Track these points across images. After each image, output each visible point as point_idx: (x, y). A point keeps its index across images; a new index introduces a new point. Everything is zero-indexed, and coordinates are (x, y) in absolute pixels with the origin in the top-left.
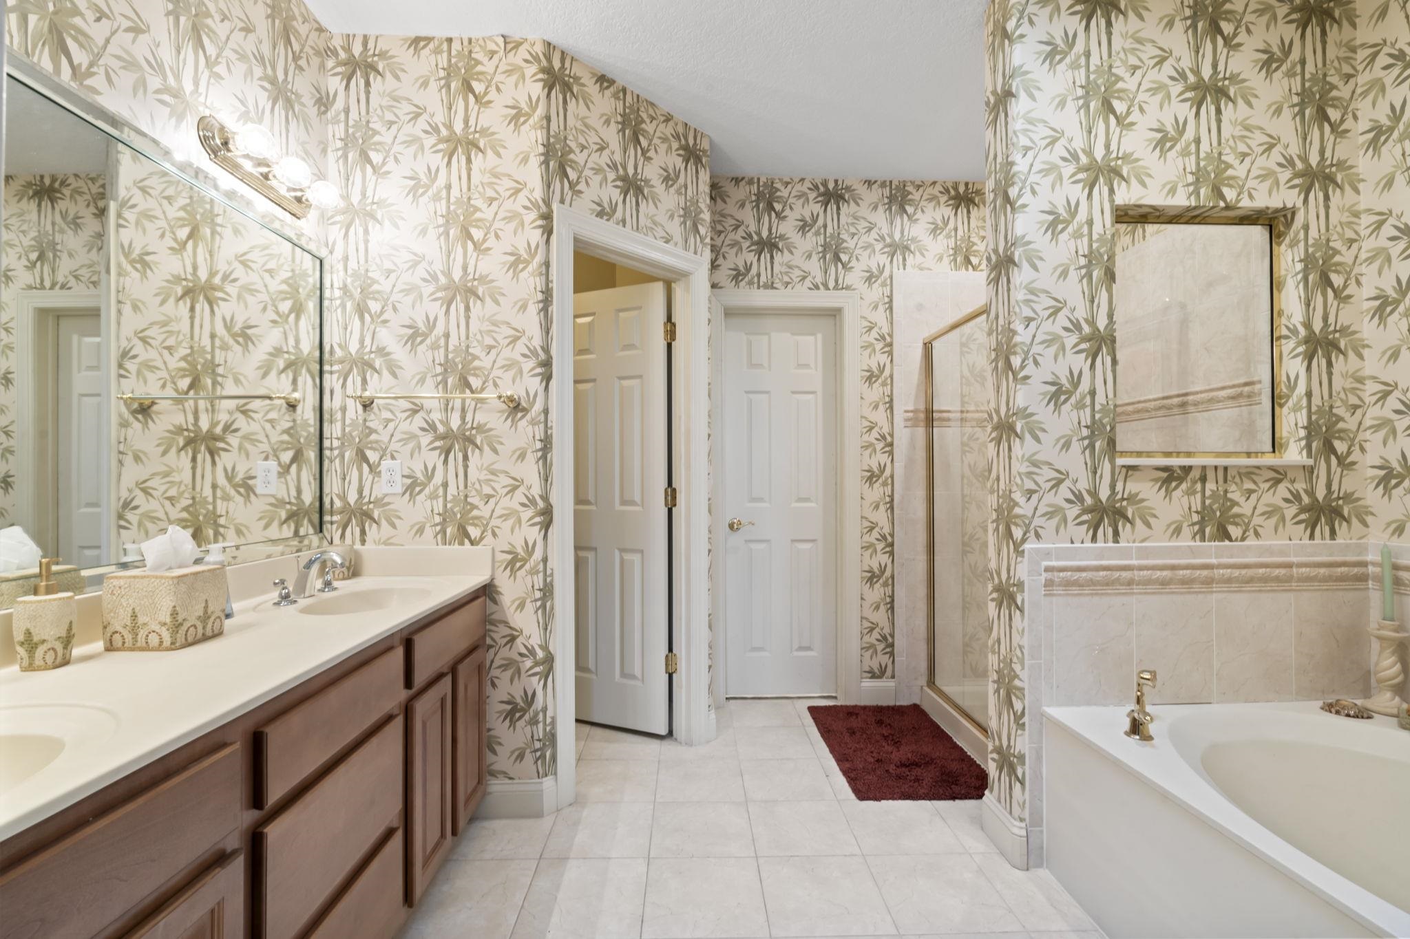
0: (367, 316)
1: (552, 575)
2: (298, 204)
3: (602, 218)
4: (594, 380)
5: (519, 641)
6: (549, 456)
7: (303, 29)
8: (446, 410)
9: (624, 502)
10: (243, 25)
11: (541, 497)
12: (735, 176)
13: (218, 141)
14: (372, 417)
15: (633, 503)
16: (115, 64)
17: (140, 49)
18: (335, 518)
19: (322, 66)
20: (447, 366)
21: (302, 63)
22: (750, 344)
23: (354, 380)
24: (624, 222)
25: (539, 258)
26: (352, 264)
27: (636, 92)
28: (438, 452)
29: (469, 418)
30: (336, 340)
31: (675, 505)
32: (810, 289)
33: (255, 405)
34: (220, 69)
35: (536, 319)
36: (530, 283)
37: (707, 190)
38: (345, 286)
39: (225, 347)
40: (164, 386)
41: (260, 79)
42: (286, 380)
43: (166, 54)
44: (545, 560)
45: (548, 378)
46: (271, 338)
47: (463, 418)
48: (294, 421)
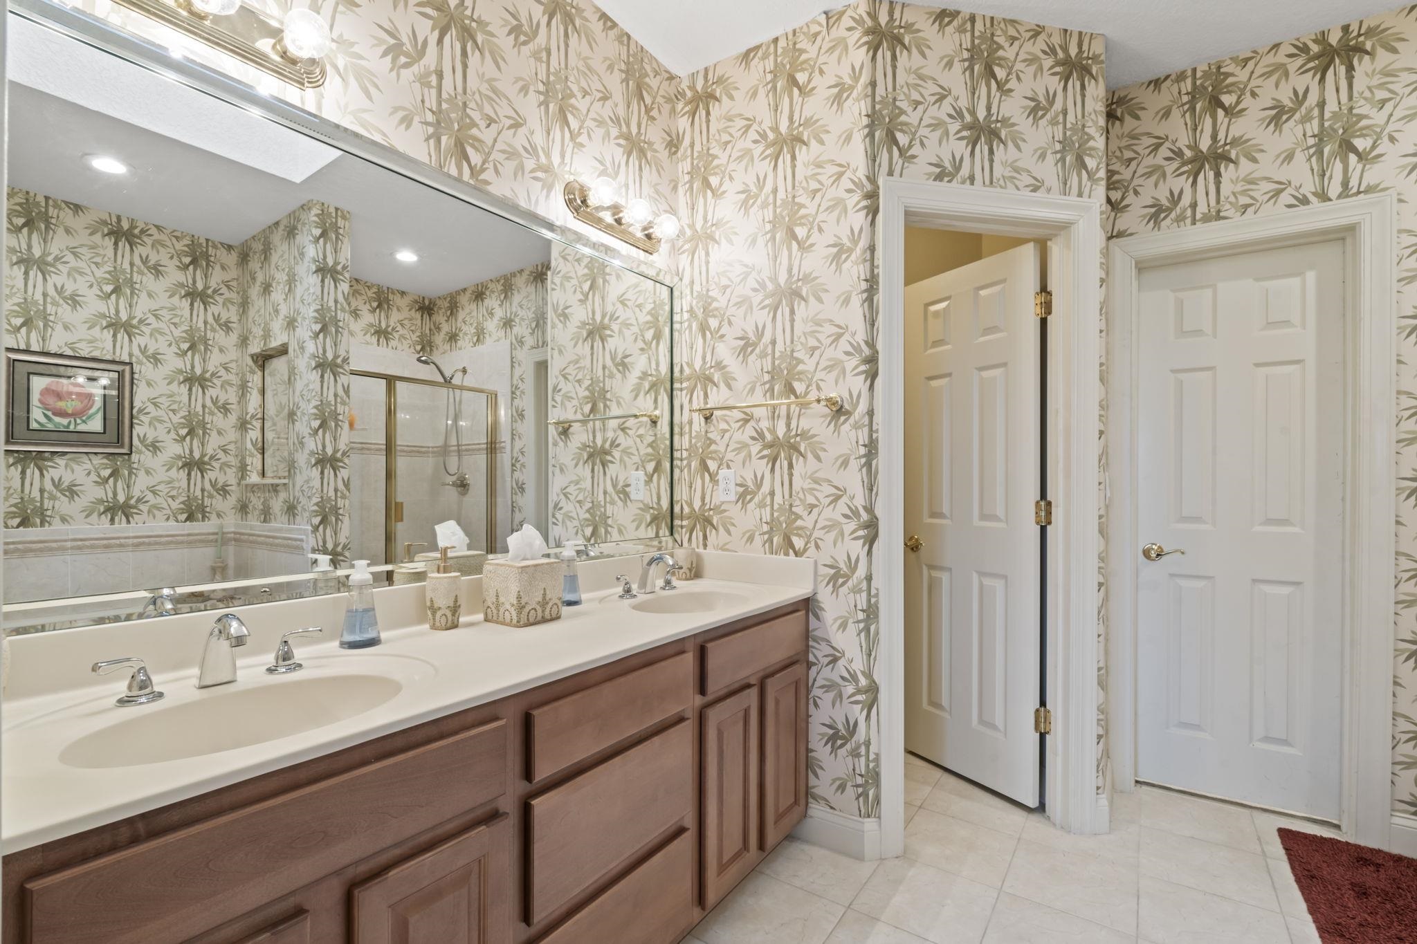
0: (708, 333)
1: (877, 595)
2: (649, 241)
3: (941, 180)
4: (949, 375)
5: (841, 663)
6: (874, 463)
7: (653, 82)
8: (773, 418)
9: (983, 517)
10: (601, 95)
11: (865, 508)
12: (1155, 77)
13: (579, 202)
14: (712, 429)
15: (995, 518)
16: (500, 157)
17: (519, 140)
18: (685, 523)
19: (673, 111)
20: (774, 373)
21: (654, 113)
22: (1180, 305)
23: (698, 393)
24: (972, 179)
25: (863, 243)
26: (697, 287)
27: (989, 14)
28: (765, 460)
29: (794, 425)
30: (685, 359)
31: (1050, 523)
32: (1290, 206)
33: (631, 422)
34: (583, 139)
35: (860, 311)
36: (854, 271)
37: (1101, 107)
38: (692, 308)
39: (611, 376)
40: (576, 412)
41: (616, 138)
42: (650, 399)
43: (539, 139)
44: (869, 578)
45: (873, 376)
46: (640, 364)
47: (788, 425)
48: (655, 435)
